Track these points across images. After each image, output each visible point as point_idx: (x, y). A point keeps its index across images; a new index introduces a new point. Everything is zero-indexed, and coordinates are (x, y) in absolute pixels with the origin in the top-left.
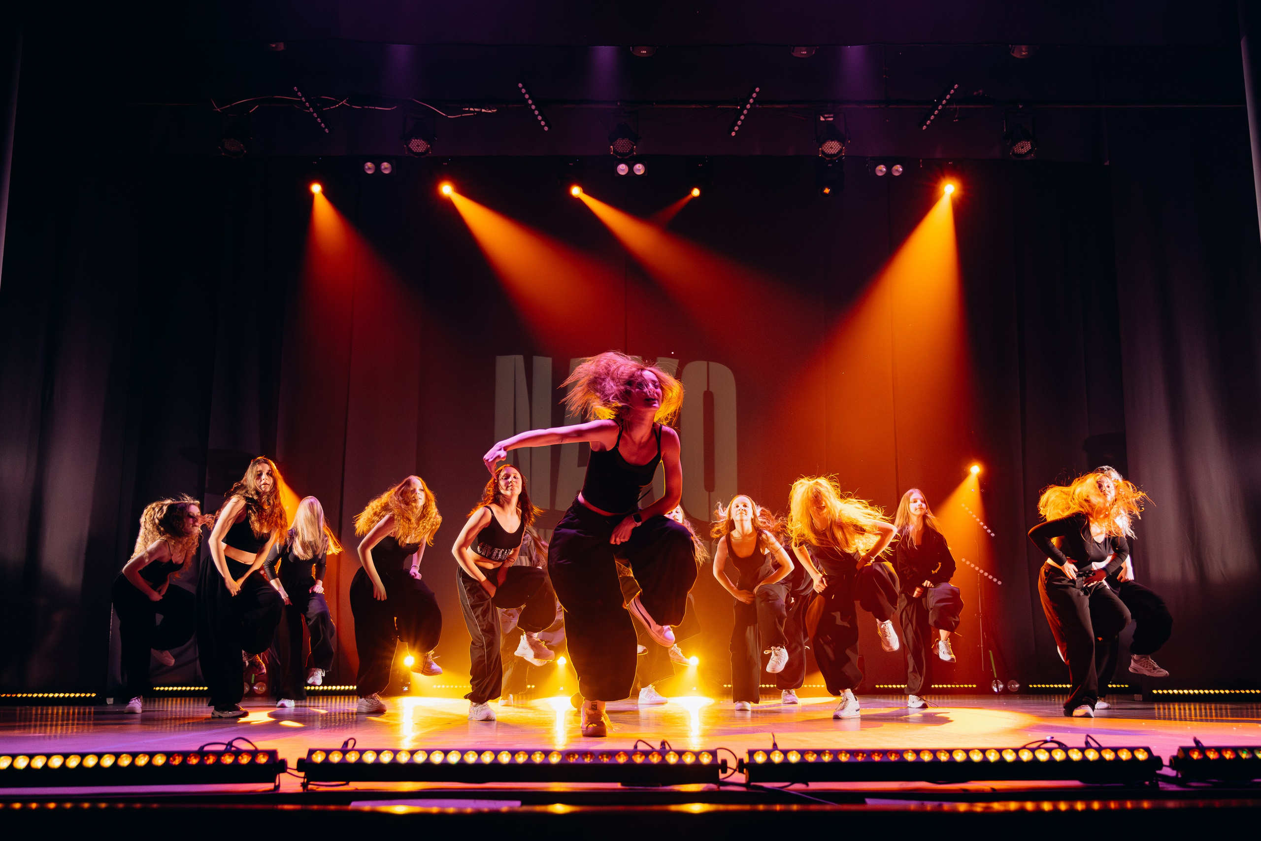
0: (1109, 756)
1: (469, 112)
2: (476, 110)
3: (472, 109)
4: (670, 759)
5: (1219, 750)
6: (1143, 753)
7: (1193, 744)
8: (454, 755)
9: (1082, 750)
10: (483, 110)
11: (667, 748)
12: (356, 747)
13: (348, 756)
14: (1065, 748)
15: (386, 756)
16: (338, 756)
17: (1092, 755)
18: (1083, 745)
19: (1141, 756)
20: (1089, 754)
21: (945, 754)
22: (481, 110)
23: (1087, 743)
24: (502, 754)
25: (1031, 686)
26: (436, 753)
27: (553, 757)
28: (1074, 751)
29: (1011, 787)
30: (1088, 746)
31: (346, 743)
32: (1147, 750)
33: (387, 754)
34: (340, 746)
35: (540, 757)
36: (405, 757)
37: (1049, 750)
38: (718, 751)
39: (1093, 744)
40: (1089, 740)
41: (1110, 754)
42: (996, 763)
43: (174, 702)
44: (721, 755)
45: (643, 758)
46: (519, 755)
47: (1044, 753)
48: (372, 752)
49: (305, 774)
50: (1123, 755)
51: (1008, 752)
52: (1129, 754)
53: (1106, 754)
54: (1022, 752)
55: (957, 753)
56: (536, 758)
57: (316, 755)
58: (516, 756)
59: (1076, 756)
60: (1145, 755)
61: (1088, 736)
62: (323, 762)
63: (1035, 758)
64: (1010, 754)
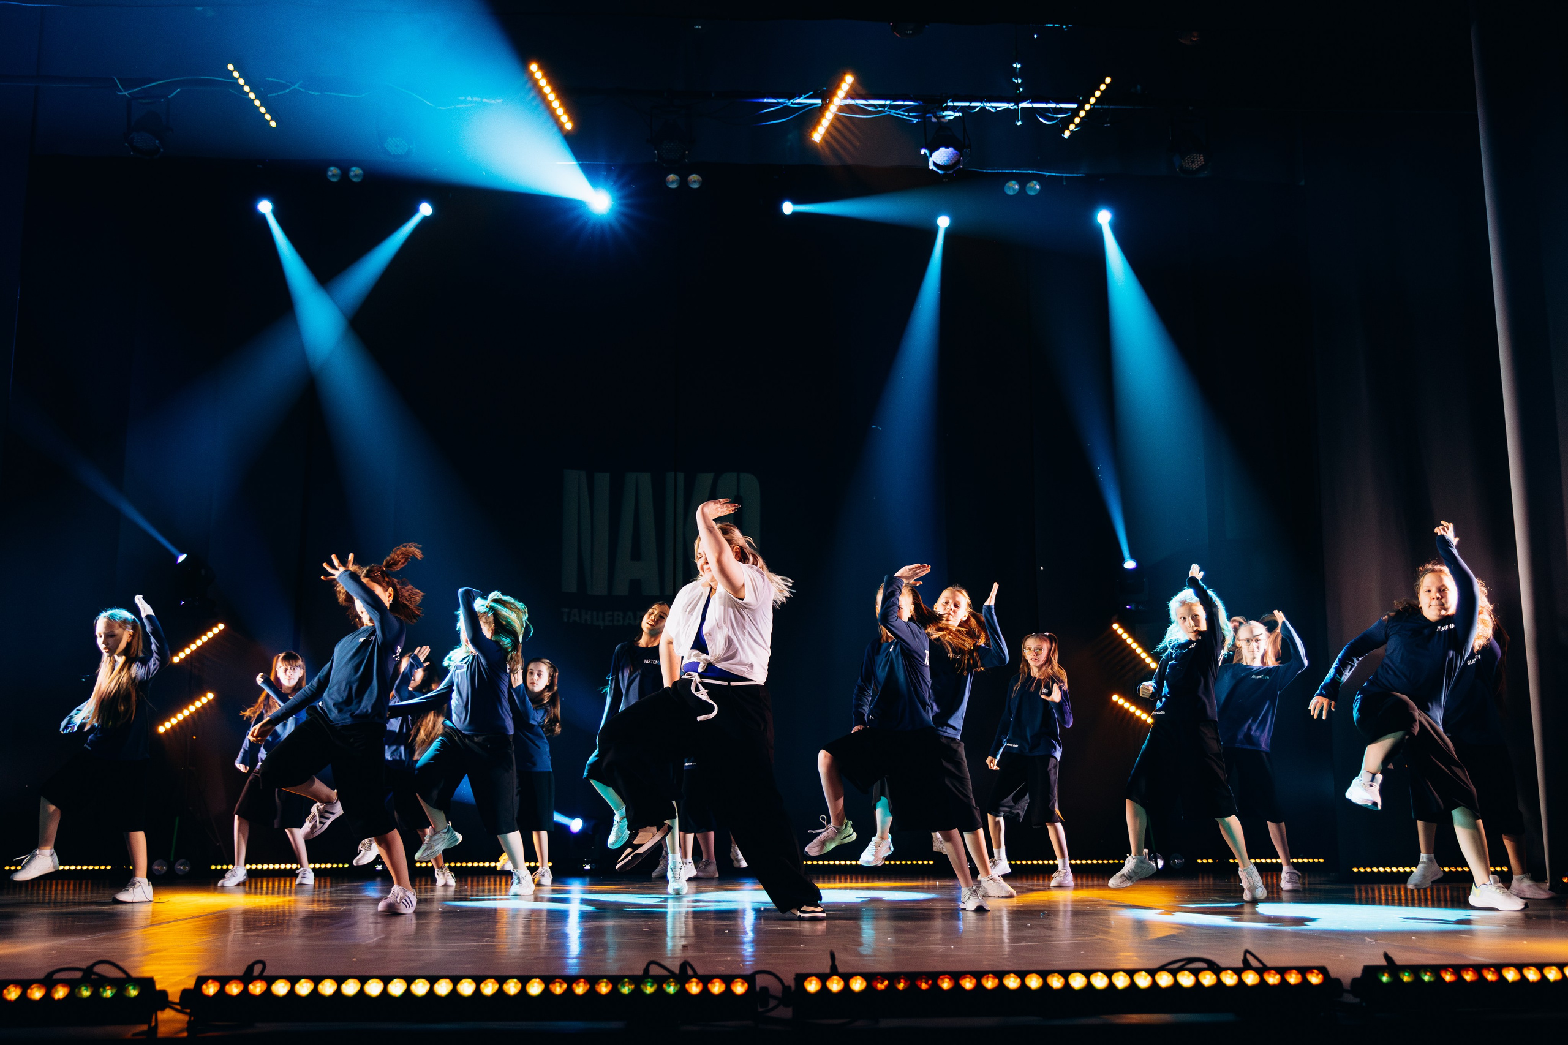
0: (1273, 979)
4: (691, 989)
5: (1416, 970)
6: (1318, 975)
7: (1383, 962)
8: (398, 984)
9: (1238, 972)
11: (690, 972)
12: (265, 974)
13: (251, 987)
14: (1216, 969)
15: (303, 987)
16: (237, 987)
17: (1251, 978)
18: (1240, 965)
19: (1315, 979)
20: (1247, 978)
21: (1059, 979)
23: (1245, 961)
24: (463, 983)
25: (1199, 861)
26: (373, 982)
27: (533, 986)
28: (1228, 973)
29: (1142, 1022)
30: (1247, 966)
31: (250, 968)
32: (1322, 970)
33: (305, 984)
34: (240, 971)
35: (515, 987)
36: (330, 987)
37: (1196, 972)
38: (758, 977)
39: (1254, 963)
40: (1249, 957)
41: (1274, 977)
42: (1126, 990)
43: (59, 888)
44: (761, 981)
45: (655, 986)
46: (486, 984)
47: (1189, 976)
48: (284, 981)
49: (191, 1012)
50: (1291, 977)
51: (1141, 975)
52: (1299, 976)
53: (1270, 976)
54: (1159, 973)
55: (1074, 977)
56: (509, 989)
57: (207, 985)
58: (482, 985)
59: (1230, 979)
60: (1321, 976)
61: (1247, 952)
62: (216, 995)
63: (1176, 982)
64: (1143, 977)
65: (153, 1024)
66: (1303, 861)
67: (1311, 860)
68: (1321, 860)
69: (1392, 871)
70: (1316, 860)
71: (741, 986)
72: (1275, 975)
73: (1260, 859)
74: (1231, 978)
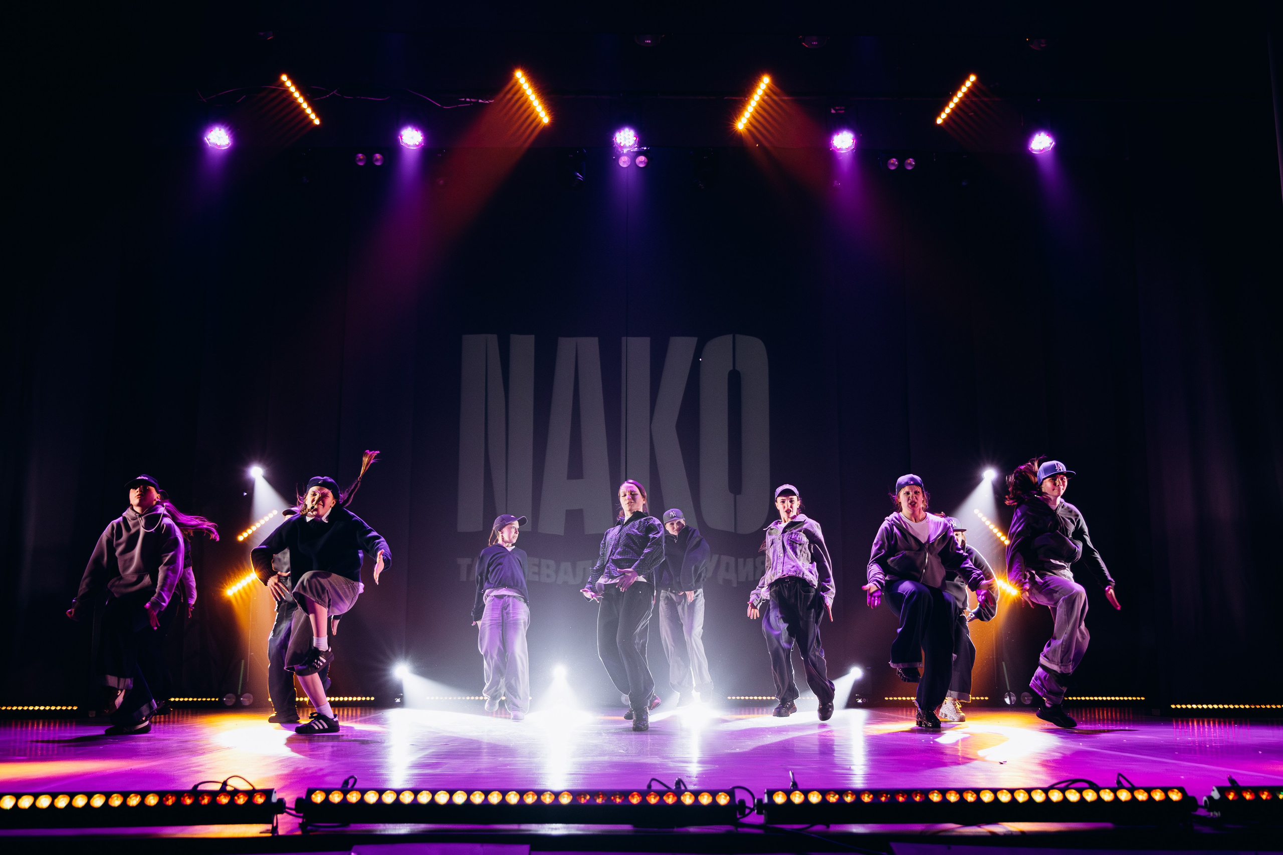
0: (1141, 797)
1: (465, 102)
2: (472, 100)
3: (468, 100)
4: (685, 801)
5: (1256, 790)
6: (1177, 793)
7: (1230, 784)
8: (460, 795)
9: (1113, 791)
10: (480, 101)
11: (683, 788)
12: (356, 784)
13: (349, 796)
14: (1096, 789)
15: (388, 797)
16: (338, 797)
17: (1124, 796)
18: (1115, 785)
19: (1175, 796)
20: (1121, 795)
22: (478, 101)
23: (1119, 782)
24: (510, 793)
26: (441, 793)
27: (564, 797)
28: (1105, 792)
30: (1120, 787)
31: (346, 782)
32: (1181, 790)
33: (390, 795)
34: (339, 785)
35: (550, 798)
37: (1080, 791)
38: (737, 792)
39: (1126, 784)
40: (1121, 779)
41: (1142, 795)
42: (1026, 804)
44: (740, 795)
45: (658, 798)
46: (527, 795)
47: (1075, 793)
48: (374, 792)
49: (304, 815)
50: (1156, 795)
51: (1037, 792)
52: (1163, 794)
53: (1139, 794)
54: (1051, 791)
55: (984, 793)
56: (545, 799)
57: (315, 795)
58: (525, 796)
59: (1107, 796)
60: (1180, 794)
61: (1120, 775)
62: (323, 802)
63: (1065, 798)
64: (1039, 794)
65: (275, 825)
66: (1128, 699)
67: (1134, 698)
68: (1143, 698)
69: (1203, 708)
70: (1139, 698)
71: (724, 798)
72: (1144, 793)
73: (1093, 697)
74: (1109, 796)
